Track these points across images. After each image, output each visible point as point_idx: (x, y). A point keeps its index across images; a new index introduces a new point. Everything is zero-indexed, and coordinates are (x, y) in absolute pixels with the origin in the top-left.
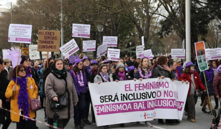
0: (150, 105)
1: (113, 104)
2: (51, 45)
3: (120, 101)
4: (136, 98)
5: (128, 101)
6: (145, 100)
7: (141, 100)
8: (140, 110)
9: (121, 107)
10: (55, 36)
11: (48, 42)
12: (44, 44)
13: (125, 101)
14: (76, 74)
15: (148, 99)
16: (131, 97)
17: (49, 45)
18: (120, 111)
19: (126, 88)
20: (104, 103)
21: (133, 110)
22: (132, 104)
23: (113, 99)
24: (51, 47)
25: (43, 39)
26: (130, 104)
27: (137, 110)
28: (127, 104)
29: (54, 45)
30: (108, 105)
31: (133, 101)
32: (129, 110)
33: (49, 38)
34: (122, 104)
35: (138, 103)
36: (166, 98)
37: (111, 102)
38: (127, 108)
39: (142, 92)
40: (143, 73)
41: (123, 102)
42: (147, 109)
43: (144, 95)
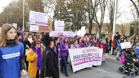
0: (91, 59)
1: (78, 60)
2: (46, 28)
3: (81, 58)
6: (90, 57)
7: (88, 57)
8: (88, 62)
9: (81, 61)
10: (49, 23)
16: (85, 56)
18: (81, 63)
20: (75, 60)
21: (85, 62)
22: (85, 59)
23: (78, 57)
30: (76, 60)
31: (85, 57)
34: (82, 59)
37: (78, 59)
38: (83, 62)
39: (88, 53)
41: (82, 58)
42: (90, 61)
43: (89, 55)
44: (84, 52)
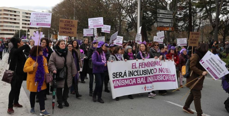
0: (150, 79)
1: (122, 80)
2: (69, 31)
3: (128, 77)
4: (139, 74)
5: (134, 77)
6: (146, 75)
7: (143, 76)
8: (142, 83)
9: (128, 82)
10: (73, 24)
11: (68, 29)
12: (64, 30)
13: (132, 77)
14: (100, 54)
15: (148, 75)
16: (136, 74)
17: (68, 31)
18: (127, 85)
19: (133, 66)
20: (116, 79)
21: (137, 84)
22: (136, 79)
23: (123, 75)
24: (69, 32)
25: (63, 26)
26: (134, 79)
27: (139, 84)
28: (133, 79)
29: (72, 31)
30: (118, 80)
31: (137, 76)
32: (134, 84)
33: (68, 25)
34: (129, 79)
35: (141, 78)
36: (160, 73)
37: (121, 78)
38: (132, 83)
39: (144, 69)
40: (143, 55)
41: (130, 77)
42: (147, 83)
43: (145, 72)
44: (134, 67)
